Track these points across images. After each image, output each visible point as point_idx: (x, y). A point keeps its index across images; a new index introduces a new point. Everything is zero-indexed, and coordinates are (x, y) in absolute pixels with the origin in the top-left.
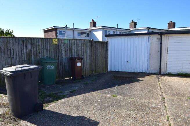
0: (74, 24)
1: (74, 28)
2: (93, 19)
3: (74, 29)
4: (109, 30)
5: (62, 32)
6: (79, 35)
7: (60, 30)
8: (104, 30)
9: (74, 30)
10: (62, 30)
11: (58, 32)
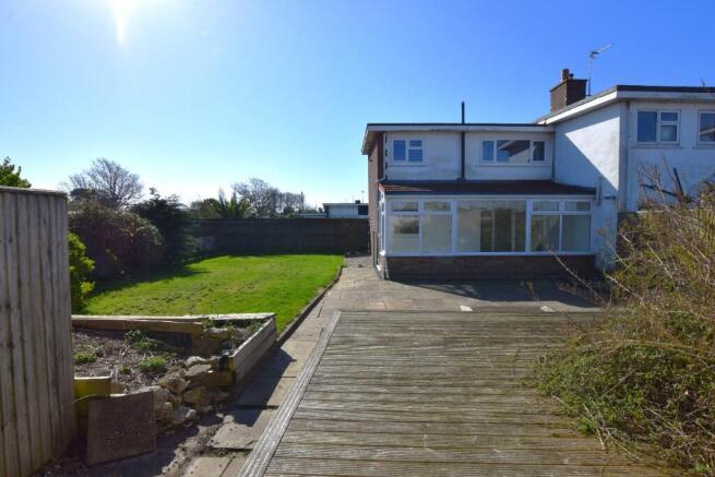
0: (463, 105)
1: (463, 124)
2: (566, 72)
3: (464, 128)
4: (670, 108)
5: (407, 144)
6: (487, 156)
7: (399, 138)
8: (635, 109)
9: (463, 134)
10: (407, 139)
11: (389, 146)
